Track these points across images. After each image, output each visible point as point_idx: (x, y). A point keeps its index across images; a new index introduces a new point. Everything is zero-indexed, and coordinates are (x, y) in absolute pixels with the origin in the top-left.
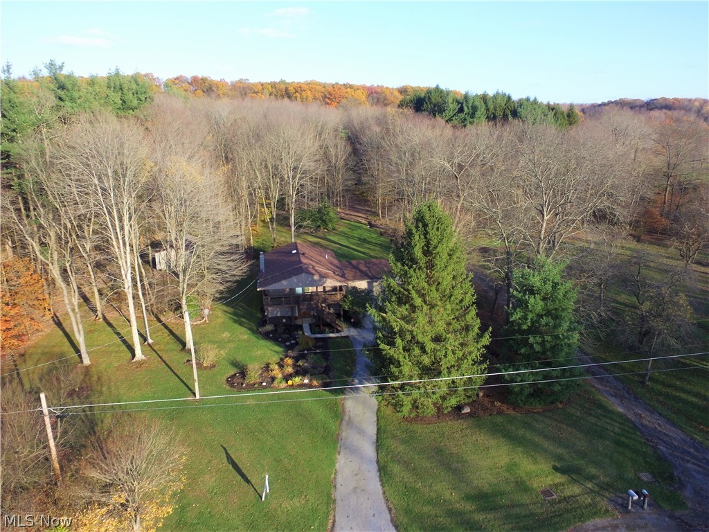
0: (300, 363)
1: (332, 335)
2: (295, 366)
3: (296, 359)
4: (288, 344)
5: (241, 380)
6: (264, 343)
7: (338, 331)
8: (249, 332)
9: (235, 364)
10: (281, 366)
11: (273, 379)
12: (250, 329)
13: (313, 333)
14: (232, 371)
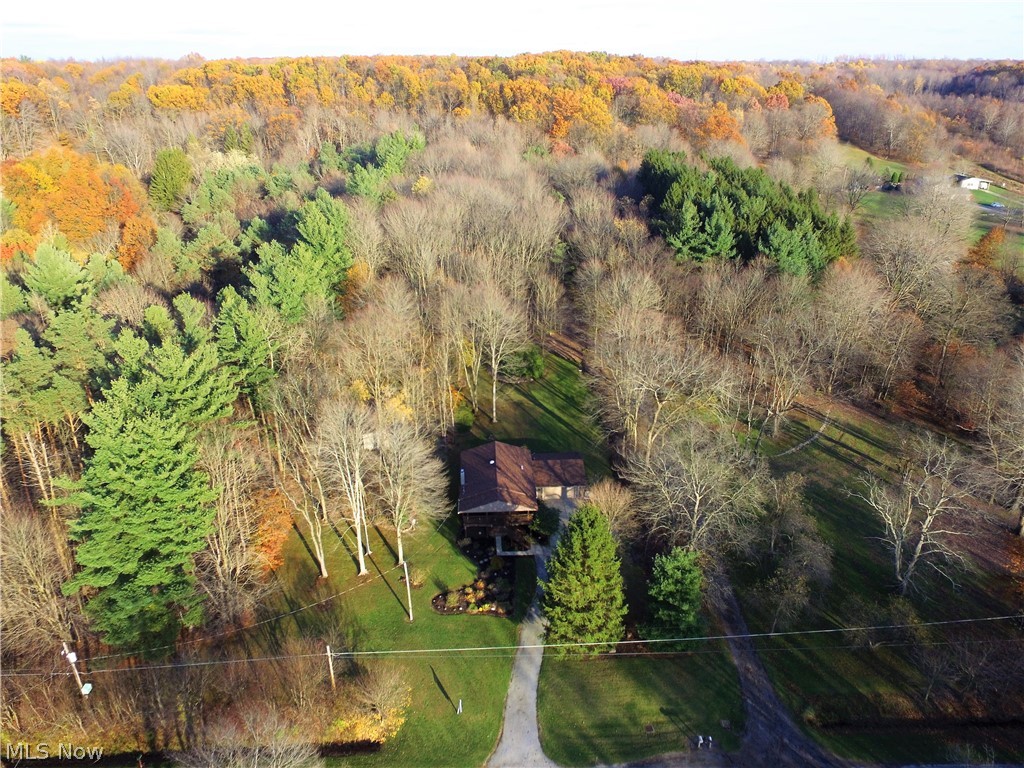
0: (490, 587)
1: (520, 553)
2: (486, 589)
3: (488, 582)
4: (481, 562)
5: (442, 603)
6: (461, 559)
7: (526, 550)
8: (450, 545)
9: (438, 584)
10: (475, 589)
11: (468, 603)
12: (451, 541)
13: (504, 550)
14: (437, 592)
